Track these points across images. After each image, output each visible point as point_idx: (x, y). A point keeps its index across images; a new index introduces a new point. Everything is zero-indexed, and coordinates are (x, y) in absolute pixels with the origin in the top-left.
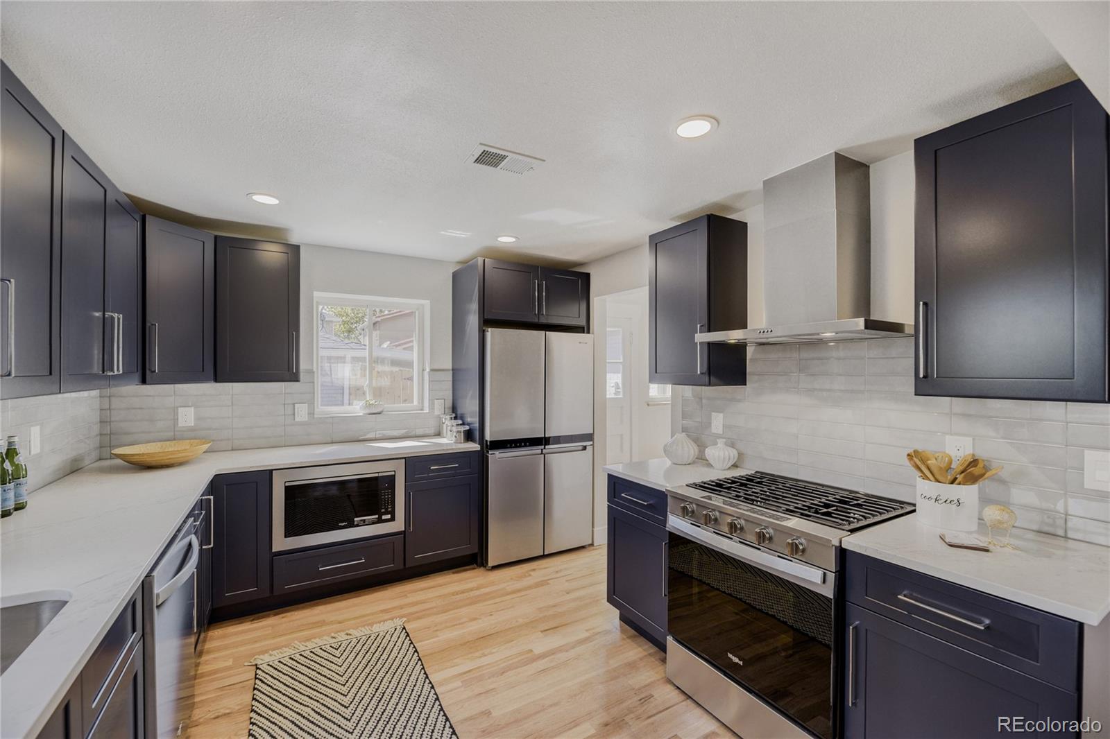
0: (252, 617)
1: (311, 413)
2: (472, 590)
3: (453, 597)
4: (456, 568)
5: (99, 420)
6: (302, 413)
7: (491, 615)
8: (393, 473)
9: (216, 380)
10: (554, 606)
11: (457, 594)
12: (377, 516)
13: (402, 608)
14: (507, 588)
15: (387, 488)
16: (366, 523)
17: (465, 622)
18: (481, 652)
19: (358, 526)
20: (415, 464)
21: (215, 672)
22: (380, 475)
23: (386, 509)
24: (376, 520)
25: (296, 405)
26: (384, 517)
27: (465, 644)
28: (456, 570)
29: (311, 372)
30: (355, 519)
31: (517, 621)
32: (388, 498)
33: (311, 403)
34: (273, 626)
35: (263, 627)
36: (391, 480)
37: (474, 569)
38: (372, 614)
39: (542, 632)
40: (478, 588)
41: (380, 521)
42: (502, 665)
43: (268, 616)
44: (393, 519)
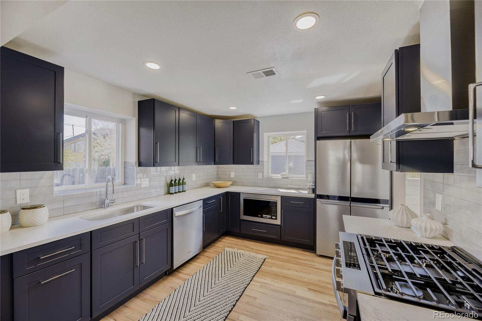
0: (237, 238)
1: (263, 176)
2: (301, 259)
3: (292, 259)
4: (306, 249)
5: (216, 174)
6: (260, 176)
7: (297, 272)
8: (276, 201)
9: (234, 164)
10: (328, 283)
11: (294, 258)
12: (270, 216)
13: (272, 254)
14: (316, 266)
15: (274, 206)
16: (267, 218)
17: (285, 269)
18: (277, 281)
19: (264, 218)
20: (285, 199)
21: (218, 247)
22: (272, 201)
23: (274, 214)
24: (270, 218)
25: (259, 173)
26: (273, 217)
27: (275, 275)
28: (303, 250)
29: (263, 161)
30: (263, 215)
31: (304, 279)
32: (274, 210)
33: (263, 172)
34: (238, 242)
35: (235, 241)
36: (276, 203)
37: (313, 253)
38: (262, 251)
39: (308, 289)
40: (305, 260)
41: (271, 218)
42: (279, 289)
43: (240, 239)
44: (276, 219)
